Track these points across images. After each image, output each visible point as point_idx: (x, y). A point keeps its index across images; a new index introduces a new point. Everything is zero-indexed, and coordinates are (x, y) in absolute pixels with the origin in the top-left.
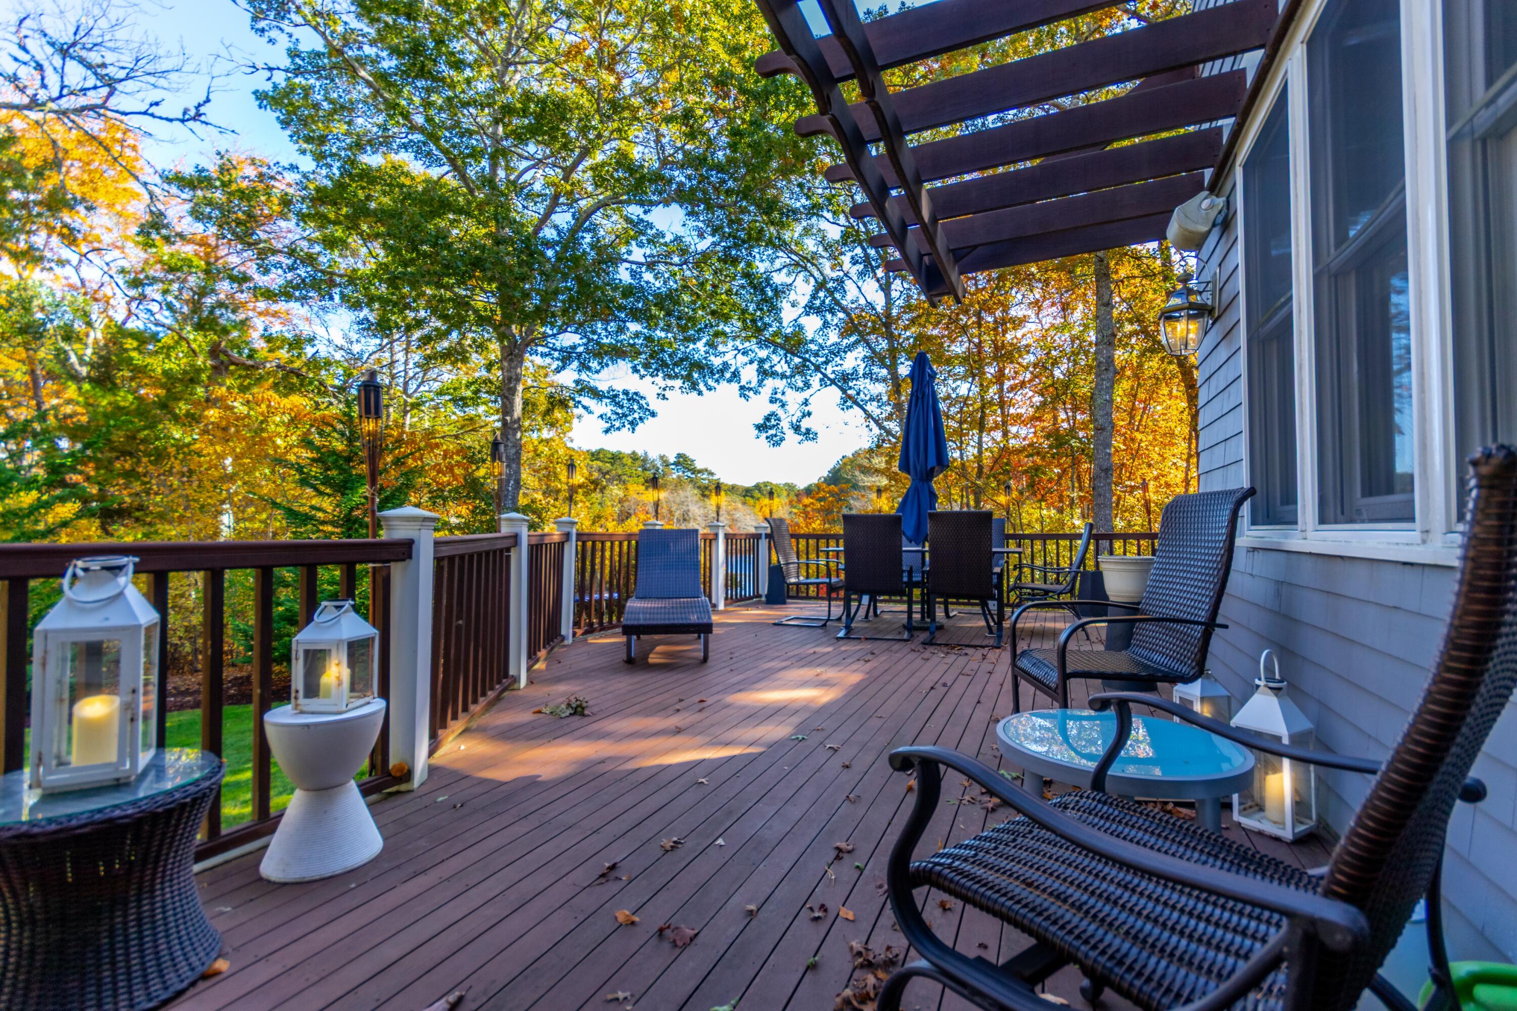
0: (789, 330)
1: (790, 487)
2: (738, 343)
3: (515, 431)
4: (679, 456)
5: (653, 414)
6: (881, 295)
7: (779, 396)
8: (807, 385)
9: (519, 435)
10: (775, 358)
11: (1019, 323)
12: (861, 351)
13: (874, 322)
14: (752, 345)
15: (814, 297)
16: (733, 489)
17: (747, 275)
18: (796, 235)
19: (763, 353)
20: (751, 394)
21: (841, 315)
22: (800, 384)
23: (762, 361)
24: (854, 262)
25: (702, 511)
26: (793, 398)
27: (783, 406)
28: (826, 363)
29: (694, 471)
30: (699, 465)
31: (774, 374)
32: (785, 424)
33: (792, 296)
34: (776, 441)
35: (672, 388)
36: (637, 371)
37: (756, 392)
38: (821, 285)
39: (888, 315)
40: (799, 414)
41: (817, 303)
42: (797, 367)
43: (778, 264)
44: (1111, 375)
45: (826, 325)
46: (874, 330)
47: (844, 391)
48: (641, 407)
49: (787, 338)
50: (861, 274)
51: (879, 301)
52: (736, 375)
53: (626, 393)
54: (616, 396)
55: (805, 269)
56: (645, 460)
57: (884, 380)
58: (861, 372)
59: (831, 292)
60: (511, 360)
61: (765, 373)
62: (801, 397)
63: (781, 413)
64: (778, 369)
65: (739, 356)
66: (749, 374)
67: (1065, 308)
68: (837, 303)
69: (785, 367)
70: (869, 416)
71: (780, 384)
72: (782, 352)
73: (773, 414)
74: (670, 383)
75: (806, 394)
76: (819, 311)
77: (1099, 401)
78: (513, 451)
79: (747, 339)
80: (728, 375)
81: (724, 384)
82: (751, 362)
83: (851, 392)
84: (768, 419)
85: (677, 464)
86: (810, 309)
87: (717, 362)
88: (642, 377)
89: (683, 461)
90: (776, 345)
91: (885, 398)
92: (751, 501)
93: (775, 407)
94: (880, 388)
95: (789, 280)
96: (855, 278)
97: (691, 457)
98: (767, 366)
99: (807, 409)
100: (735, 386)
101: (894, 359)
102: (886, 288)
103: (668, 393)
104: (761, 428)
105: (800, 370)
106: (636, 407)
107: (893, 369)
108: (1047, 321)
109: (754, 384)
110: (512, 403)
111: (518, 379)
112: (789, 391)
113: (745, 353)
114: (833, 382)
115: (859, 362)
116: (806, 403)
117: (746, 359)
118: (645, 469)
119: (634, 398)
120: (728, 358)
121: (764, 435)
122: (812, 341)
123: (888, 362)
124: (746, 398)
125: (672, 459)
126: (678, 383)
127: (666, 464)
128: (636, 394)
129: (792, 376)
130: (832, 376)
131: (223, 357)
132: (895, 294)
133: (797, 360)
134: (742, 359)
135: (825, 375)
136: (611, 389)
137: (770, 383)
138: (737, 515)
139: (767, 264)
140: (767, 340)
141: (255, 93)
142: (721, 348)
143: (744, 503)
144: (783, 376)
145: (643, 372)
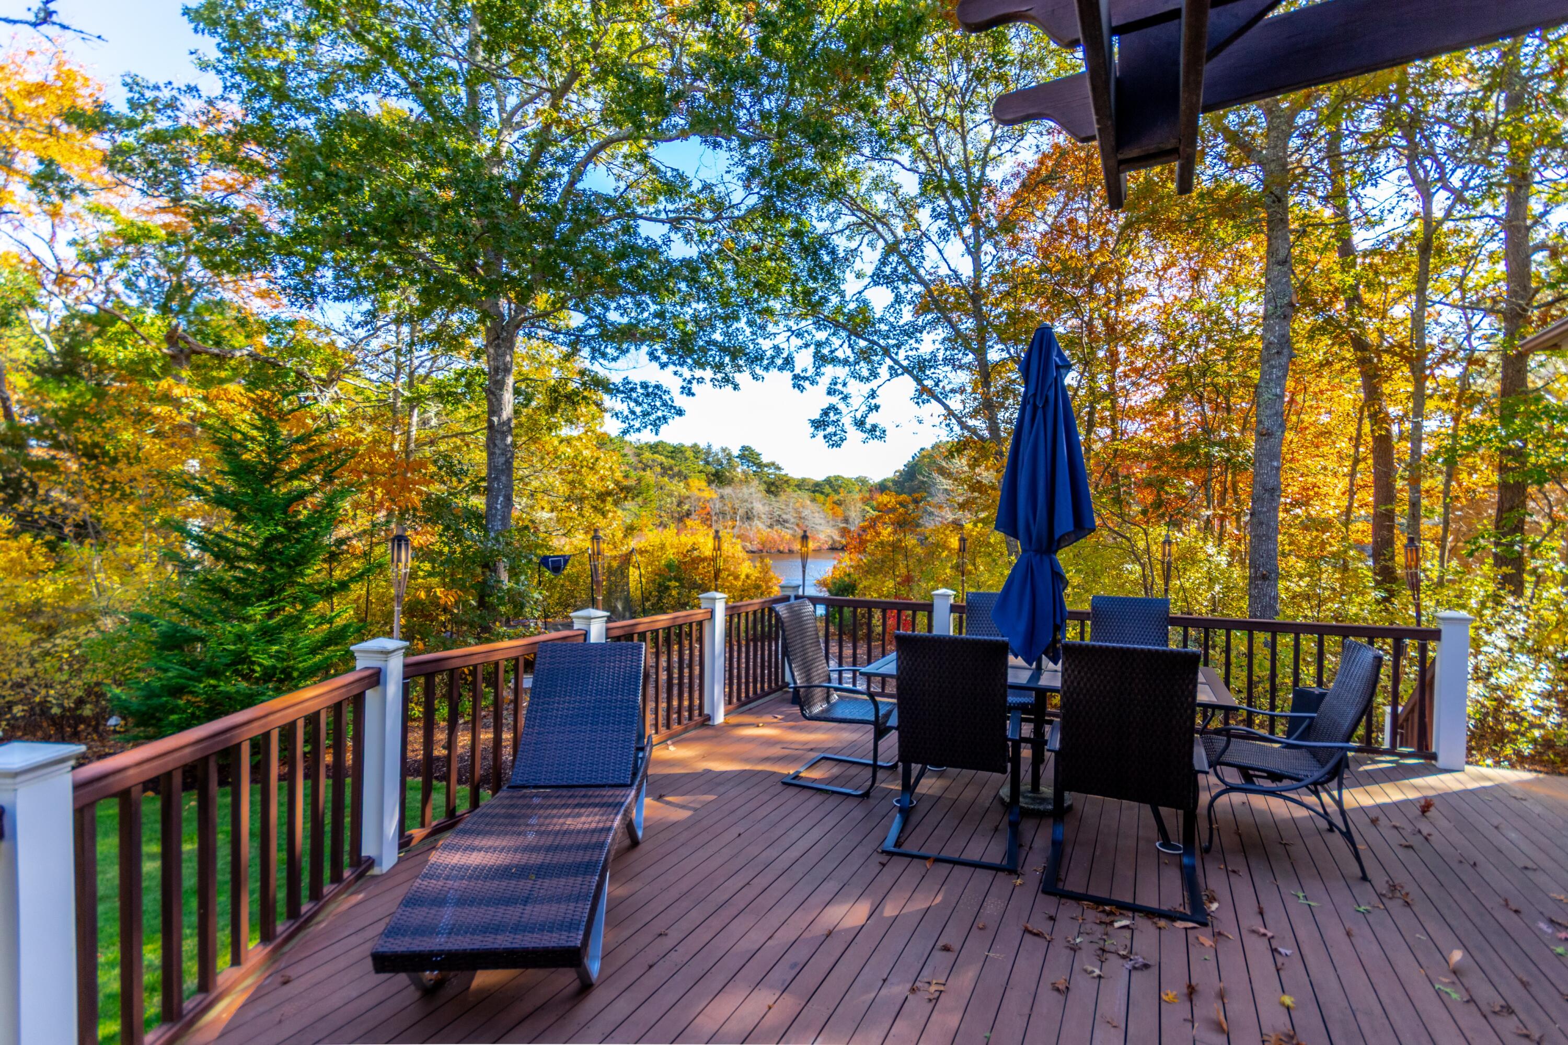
0: (852, 306)
1: (862, 481)
2: (791, 323)
3: (504, 435)
4: (744, 448)
5: (680, 412)
6: (968, 259)
7: (839, 387)
8: (874, 374)
9: (509, 440)
10: (836, 342)
11: (1134, 294)
12: (941, 333)
13: (957, 296)
14: (807, 324)
15: (884, 262)
16: (801, 485)
17: (797, 234)
18: (863, 190)
19: (821, 336)
20: (807, 384)
21: (917, 288)
22: (865, 373)
23: (819, 345)
24: (936, 216)
25: (767, 508)
26: (857, 390)
27: (845, 398)
28: (898, 346)
29: (760, 465)
30: (765, 459)
31: (834, 361)
32: (847, 421)
33: (858, 265)
34: (835, 441)
35: (701, 380)
36: (657, 359)
37: (813, 383)
38: (892, 248)
39: (977, 286)
40: (864, 408)
41: (888, 270)
42: (862, 351)
43: (840, 225)
44: (1284, 360)
45: (898, 300)
46: (957, 307)
47: (919, 381)
48: (665, 404)
49: (850, 317)
50: (943, 234)
51: (966, 269)
52: (788, 362)
53: (645, 386)
54: (633, 390)
55: (874, 229)
56: (708, 453)
57: (968, 367)
58: (940, 356)
59: (904, 258)
60: (498, 346)
61: (821, 360)
62: (866, 388)
63: (841, 406)
64: (840, 354)
65: (793, 338)
66: (804, 360)
67: (1196, 277)
68: (914, 270)
69: (849, 352)
70: (950, 413)
71: (842, 372)
72: (844, 334)
73: (833, 408)
74: (698, 373)
75: (874, 384)
76: (888, 281)
77: (1266, 396)
78: (502, 460)
79: (802, 317)
80: (779, 362)
81: (774, 372)
82: (807, 346)
83: (929, 383)
84: (825, 413)
85: (741, 457)
86: (878, 278)
87: (766, 345)
88: (663, 366)
89: (748, 455)
90: (837, 325)
91: (969, 390)
92: (820, 497)
93: (835, 400)
94: (963, 377)
95: (853, 245)
96: (935, 238)
97: (758, 450)
98: (826, 351)
99: (873, 402)
100: (787, 375)
101: (982, 340)
102: (974, 252)
103: (695, 387)
104: (818, 424)
105: (865, 355)
106: (658, 404)
107: (981, 353)
108: (1169, 293)
109: (811, 372)
110: (499, 400)
111: (507, 371)
112: (852, 382)
113: (799, 335)
114: (906, 370)
115: (937, 345)
116: (873, 394)
117: (799, 342)
118: (707, 463)
119: (654, 392)
120: (780, 340)
121: (821, 434)
122: (881, 320)
123: (974, 345)
124: (801, 388)
125: (736, 452)
126: (708, 373)
127: (730, 458)
128: (657, 387)
129: (857, 363)
130: (905, 363)
131: (182, 344)
132: (986, 259)
133: (863, 343)
134: (796, 342)
135: (896, 362)
136: (626, 381)
137: (829, 371)
138: (806, 513)
139: (827, 224)
140: (826, 318)
141: (186, 11)
142: (771, 328)
143: (813, 500)
144: (846, 362)
145: (664, 358)
